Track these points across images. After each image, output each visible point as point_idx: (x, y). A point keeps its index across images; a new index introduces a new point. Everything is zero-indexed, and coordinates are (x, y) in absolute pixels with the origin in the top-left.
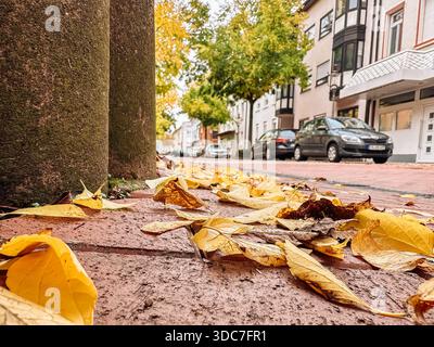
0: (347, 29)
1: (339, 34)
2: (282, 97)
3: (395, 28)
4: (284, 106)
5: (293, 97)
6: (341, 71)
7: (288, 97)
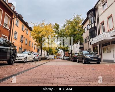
0: (92, 28)
1: (90, 29)
2: (80, 44)
3: (103, 27)
4: (81, 46)
5: (83, 44)
6: (92, 38)
7: (82, 44)
